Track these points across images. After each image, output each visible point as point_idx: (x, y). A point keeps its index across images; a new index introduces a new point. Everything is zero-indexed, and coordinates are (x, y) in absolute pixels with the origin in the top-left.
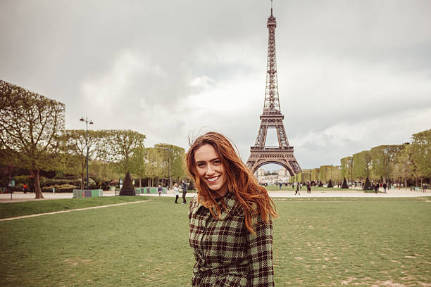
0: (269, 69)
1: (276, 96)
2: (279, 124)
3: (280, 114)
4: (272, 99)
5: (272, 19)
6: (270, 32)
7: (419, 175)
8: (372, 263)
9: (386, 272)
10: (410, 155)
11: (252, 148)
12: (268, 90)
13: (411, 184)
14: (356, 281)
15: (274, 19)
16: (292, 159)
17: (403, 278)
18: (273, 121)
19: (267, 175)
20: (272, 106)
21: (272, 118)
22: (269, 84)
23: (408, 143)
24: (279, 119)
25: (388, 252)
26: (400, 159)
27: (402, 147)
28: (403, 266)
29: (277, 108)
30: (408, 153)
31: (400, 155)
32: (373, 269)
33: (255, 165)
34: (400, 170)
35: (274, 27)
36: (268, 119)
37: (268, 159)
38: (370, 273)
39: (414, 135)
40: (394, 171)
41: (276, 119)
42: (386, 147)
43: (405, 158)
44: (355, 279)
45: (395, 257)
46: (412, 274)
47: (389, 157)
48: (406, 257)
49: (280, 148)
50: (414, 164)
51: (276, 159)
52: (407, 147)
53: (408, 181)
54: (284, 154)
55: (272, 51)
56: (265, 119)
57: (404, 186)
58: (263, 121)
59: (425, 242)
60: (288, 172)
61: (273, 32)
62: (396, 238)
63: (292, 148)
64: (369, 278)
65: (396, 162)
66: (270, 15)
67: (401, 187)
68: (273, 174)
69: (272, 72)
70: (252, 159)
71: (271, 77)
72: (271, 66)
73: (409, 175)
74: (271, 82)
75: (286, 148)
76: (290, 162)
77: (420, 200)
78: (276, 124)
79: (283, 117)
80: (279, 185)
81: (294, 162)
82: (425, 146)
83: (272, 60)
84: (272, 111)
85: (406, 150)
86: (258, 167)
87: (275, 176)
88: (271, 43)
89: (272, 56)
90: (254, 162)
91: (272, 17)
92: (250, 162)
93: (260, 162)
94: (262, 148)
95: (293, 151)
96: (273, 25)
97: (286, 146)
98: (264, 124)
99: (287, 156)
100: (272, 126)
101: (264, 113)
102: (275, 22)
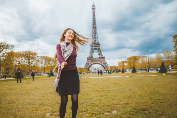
2: (99, 47)
3: (98, 43)
4: (95, 38)
6: (93, 11)
11: (88, 58)
12: (93, 34)
15: (94, 6)
16: (105, 62)
18: (96, 46)
20: (95, 41)
22: (93, 32)
29: (97, 41)
33: (89, 65)
35: (94, 9)
36: (94, 46)
37: (94, 62)
41: (97, 46)
49: (99, 57)
51: (96, 62)
54: (101, 60)
56: (92, 46)
58: (92, 47)
60: (103, 68)
61: (94, 11)
63: (104, 57)
66: (93, 4)
70: (88, 63)
71: (94, 29)
72: (94, 24)
75: (102, 57)
76: (104, 63)
78: (97, 48)
79: (100, 45)
81: (105, 63)
83: (94, 22)
84: (95, 43)
89: (94, 20)
90: (88, 64)
91: (93, 5)
92: (87, 64)
93: (91, 64)
94: (92, 58)
95: (105, 59)
96: (94, 8)
97: (102, 56)
98: (92, 48)
99: (102, 61)
100: (96, 49)
101: (92, 44)
102: (95, 7)
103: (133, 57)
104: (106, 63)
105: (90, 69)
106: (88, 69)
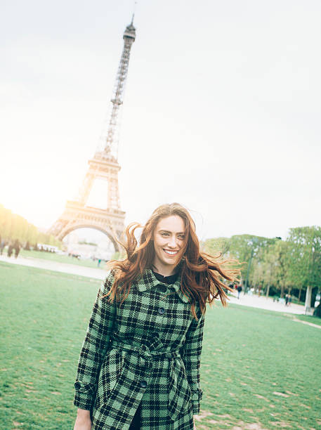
0: (114, 97)
1: (115, 137)
3: (116, 162)
5: (131, 29)
6: (125, 47)
7: (287, 283)
8: (231, 394)
9: (251, 411)
10: (281, 254)
11: (68, 202)
12: (107, 126)
13: (274, 292)
14: (213, 418)
15: (134, 30)
17: (273, 423)
18: (106, 170)
19: (81, 243)
20: (107, 150)
21: (104, 167)
22: (109, 118)
23: (280, 238)
24: (114, 169)
25: (250, 383)
26: (267, 256)
27: (271, 242)
28: (273, 406)
29: (113, 153)
30: (278, 250)
31: (268, 252)
32: (234, 404)
33: (68, 226)
34: (264, 272)
35: (131, 41)
36: (99, 166)
37: (88, 222)
38: (230, 409)
39: (291, 229)
40: (255, 272)
41: (110, 168)
42: (252, 237)
43: (273, 257)
44: (211, 414)
45: (261, 391)
46: (285, 419)
47: (253, 252)
48: (276, 393)
49: (108, 210)
50: (283, 266)
51: (99, 224)
52: (278, 242)
53: (270, 289)
54: (112, 219)
55: (122, 74)
56: (95, 165)
57: (265, 294)
58: (92, 167)
59: (297, 376)
60: (112, 245)
61: (129, 48)
62: (259, 365)
63: (124, 213)
64: (228, 416)
65: (261, 260)
66: (130, 24)
67: (260, 294)
68: (91, 244)
69: (117, 102)
70: (65, 218)
71: (115, 108)
72: (118, 93)
73: (274, 280)
74: (113, 116)
75: (116, 211)
76: (117, 231)
77: (286, 317)
78: (109, 175)
79: (120, 168)
80: (97, 262)
82: (302, 246)
83: (120, 86)
84: (106, 157)
85: (276, 247)
86: (72, 230)
87: (93, 247)
88: (124, 62)
89: (121, 79)
90: (67, 222)
91: (132, 25)
92: (61, 220)
93: (75, 225)
94: (83, 204)
95: (124, 218)
96: (131, 38)
97: (116, 208)
98: (92, 171)
99: (115, 223)
100: (102, 177)
101: (95, 157)
102: (134, 33)
106: (61, 238)
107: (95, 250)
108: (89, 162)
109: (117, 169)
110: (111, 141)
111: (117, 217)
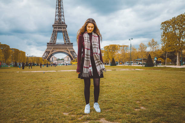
1: (62, 14)
2: (64, 30)
3: (64, 23)
11: (48, 43)
12: (57, 10)
16: (72, 50)
19: (58, 60)
20: (60, 20)
21: (60, 26)
22: (58, 6)
24: (64, 27)
29: (63, 21)
33: (50, 54)
36: (58, 27)
37: (58, 50)
41: (62, 27)
49: (65, 44)
51: (63, 50)
54: (68, 47)
56: (56, 26)
63: (72, 44)
68: (61, 59)
70: (48, 50)
75: (68, 44)
76: (71, 52)
79: (67, 26)
84: (60, 22)
90: (49, 52)
92: (47, 52)
93: (53, 52)
94: (54, 44)
95: (72, 46)
97: (68, 43)
98: (55, 29)
99: (69, 49)
100: (60, 31)
101: (55, 23)
103: (111, 46)
104: (73, 52)
105: (51, 59)
106: (49, 59)
107: (63, 62)
108: (53, 25)
109: (66, 27)
110: (61, 16)
111: (69, 46)
